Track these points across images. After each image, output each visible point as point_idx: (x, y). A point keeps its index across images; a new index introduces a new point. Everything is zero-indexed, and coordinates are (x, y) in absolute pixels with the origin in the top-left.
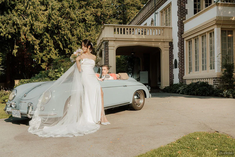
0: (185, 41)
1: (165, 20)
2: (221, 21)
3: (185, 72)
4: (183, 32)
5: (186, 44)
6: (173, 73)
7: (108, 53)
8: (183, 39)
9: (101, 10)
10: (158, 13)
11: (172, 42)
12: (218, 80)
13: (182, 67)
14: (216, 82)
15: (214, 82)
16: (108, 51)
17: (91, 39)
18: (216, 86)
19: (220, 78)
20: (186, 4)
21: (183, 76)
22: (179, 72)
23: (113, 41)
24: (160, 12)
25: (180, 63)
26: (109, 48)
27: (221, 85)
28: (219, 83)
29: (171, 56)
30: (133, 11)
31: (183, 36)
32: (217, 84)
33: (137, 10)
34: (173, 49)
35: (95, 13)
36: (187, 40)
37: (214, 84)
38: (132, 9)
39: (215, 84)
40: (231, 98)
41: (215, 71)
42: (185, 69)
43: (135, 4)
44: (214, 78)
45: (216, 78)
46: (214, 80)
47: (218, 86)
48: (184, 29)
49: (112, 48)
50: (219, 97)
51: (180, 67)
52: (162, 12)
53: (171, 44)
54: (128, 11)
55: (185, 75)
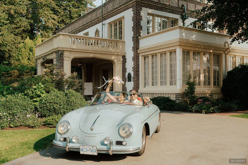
0: (140, 57)
1: (114, 33)
2: (183, 43)
3: (140, 85)
4: (138, 47)
5: (141, 59)
6: (126, 86)
7: (63, 64)
8: (139, 54)
9: (14, 8)
10: (105, 24)
11: (125, 56)
12: (180, 96)
13: (137, 81)
14: (178, 98)
15: (176, 98)
16: (63, 62)
17: (4, 40)
18: (179, 101)
19: (182, 94)
20: (141, 21)
21: (138, 90)
22: (133, 86)
23: (69, 52)
24: (108, 23)
25: (135, 77)
26: (65, 59)
27: (183, 100)
28: (181, 99)
29: (124, 70)
30: (46, 12)
31: (139, 52)
32: (179, 100)
33: (51, 12)
34: (126, 62)
35: (8, 11)
36: (142, 56)
37: (176, 99)
38: (45, 9)
39: (178, 100)
40: (204, 113)
41: (177, 87)
42: (140, 83)
43: (48, 4)
44: (176, 94)
45: (179, 94)
46: (176, 96)
47: (181, 101)
48: (139, 45)
49: (68, 59)
50: (188, 112)
51: (135, 81)
52: (110, 24)
53: (124, 57)
54: (41, 11)
55: (140, 88)
